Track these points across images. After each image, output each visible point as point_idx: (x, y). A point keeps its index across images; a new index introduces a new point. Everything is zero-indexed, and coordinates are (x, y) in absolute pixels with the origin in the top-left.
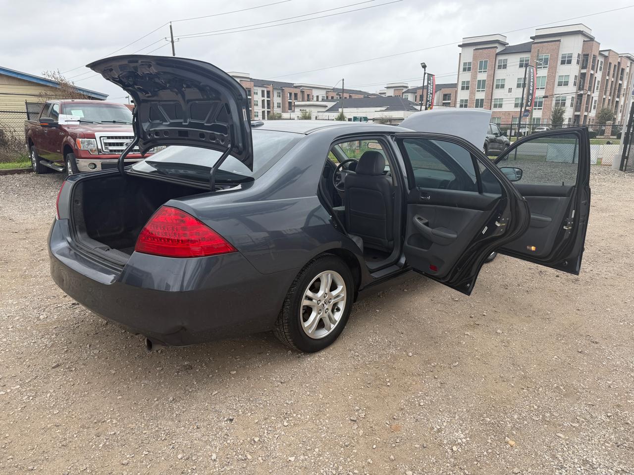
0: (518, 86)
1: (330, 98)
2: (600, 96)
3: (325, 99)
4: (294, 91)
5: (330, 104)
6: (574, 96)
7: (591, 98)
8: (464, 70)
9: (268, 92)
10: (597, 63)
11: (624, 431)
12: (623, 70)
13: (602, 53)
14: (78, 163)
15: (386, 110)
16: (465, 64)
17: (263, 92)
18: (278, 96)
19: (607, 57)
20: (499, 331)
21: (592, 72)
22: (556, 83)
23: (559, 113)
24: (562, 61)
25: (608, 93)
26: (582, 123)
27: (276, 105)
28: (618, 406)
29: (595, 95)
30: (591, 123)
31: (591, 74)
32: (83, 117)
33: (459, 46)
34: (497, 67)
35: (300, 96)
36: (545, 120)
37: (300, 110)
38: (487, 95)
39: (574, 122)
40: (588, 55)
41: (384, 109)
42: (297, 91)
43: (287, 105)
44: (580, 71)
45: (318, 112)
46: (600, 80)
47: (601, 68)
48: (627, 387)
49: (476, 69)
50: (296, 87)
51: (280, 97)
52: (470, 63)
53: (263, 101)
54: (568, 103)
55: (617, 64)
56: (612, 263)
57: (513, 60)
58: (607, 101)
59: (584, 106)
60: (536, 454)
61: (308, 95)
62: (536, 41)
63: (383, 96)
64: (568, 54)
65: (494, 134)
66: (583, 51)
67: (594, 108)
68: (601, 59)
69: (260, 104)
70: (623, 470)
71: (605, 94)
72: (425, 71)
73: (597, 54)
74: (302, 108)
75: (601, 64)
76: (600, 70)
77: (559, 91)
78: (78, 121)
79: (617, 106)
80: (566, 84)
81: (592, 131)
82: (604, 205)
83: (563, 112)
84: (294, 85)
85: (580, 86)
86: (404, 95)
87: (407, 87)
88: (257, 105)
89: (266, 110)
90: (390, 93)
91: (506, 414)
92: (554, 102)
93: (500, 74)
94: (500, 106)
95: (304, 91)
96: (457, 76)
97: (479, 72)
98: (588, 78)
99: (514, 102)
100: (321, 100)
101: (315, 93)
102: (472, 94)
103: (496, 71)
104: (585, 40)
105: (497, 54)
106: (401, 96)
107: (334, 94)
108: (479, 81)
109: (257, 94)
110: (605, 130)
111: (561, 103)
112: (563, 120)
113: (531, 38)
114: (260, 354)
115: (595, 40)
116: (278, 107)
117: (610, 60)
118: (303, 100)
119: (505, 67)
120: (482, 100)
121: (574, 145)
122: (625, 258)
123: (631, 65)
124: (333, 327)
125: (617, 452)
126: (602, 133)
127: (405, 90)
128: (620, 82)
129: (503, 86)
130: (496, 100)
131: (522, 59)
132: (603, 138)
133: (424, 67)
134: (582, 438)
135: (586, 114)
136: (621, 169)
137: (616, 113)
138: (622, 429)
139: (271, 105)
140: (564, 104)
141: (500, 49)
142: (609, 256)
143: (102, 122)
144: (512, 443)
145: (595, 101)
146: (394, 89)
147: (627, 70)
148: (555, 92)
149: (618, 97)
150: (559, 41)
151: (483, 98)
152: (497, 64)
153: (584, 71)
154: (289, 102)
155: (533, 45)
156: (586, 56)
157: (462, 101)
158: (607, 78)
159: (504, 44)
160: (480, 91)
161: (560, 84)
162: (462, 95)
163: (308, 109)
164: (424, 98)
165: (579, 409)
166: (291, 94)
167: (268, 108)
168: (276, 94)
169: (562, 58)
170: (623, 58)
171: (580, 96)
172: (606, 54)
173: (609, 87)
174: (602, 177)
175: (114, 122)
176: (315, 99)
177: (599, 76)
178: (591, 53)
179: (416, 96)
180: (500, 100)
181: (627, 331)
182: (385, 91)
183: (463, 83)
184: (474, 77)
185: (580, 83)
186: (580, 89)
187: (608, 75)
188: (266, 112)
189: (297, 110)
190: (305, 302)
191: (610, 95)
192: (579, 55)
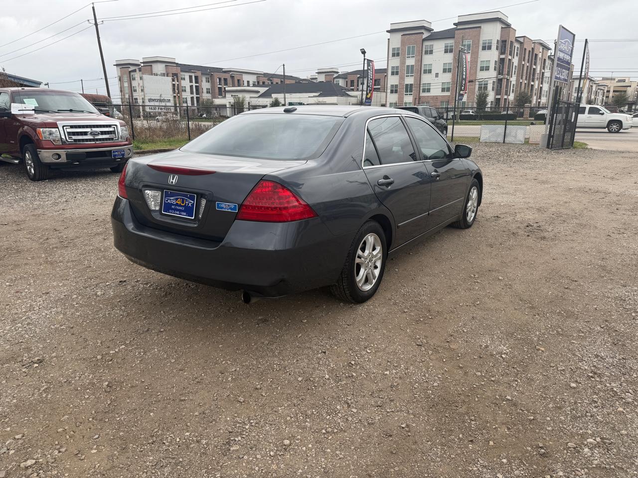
0: (445, 71)
1: (261, 83)
2: (517, 80)
3: (256, 84)
4: (223, 76)
5: (262, 90)
6: (495, 80)
7: (510, 82)
8: (394, 55)
9: (196, 78)
10: (513, 48)
11: (616, 335)
12: (536, 55)
13: (517, 39)
14: (39, 154)
15: (319, 96)
16: (394, 49)
17: (190, 77)
18: (206, 82)
19: (522, 43)
20: (500, 278)
21: (510, 57)
22: (479, 68)
23: (483, 96)
24: (483, 47)
25: (524, 77)
26: (503, 106)
27: (205, 91)
28: (606, 321)
29: (513, 79)
30: (510, 106)
31: (509, 59)
32: (37, 106)
33: (388, 31)
34: (424, 53)
35: (229, 81)
36: (470, 104)
37: (232, 96)
38: (415, 79)
39: (496, 105)
40: (506, 41)
41: (317, 94)
42: (227, 76)
43: (217, 90)
44: (499, 56)
45: (251, 97)
46: (517, 65)
47: (517, 53)
48: (608, 309)
49: (405, 54)
50: (225, 72)
51: (209, 82)
52: (398, 49)
53: (191, 87)
54: (490, 87)
55: (531, 50)
56: (566, 224)
57: (439, 46)
58: (523, 85)
59: (504, 90)
60: (561, 354)
61: (238, 80)
62: (459, 27)
63: (315, 81)
64: (488, 40)
65: (434, 117)
66: (501, 37)
67: (513, 92)
68: (517, 45)
69: (188, 89)
70: (623, 358)
71: (522, 78)
72: (364, 56)
73: (514, 41)
74: (234, 94)
75: (518, 50)
76: (517, 55)
77: (481, 75)
78: (33, 110)
79: (532, 89)
80: (487, 69)
81: (512, 113)
82: (544, 179)
83: (487, 95)
84: (223, 70)
85: (499, 71)
86: (335, 80)
87: (337, 72)
88: (185, 91)
89: (195, 96)
90: (322, 78)
91: (530, 332)
92: (477, 87)
93: (427, 59)
94: (429, 90)
95: (233, 76)
96: (387, 61)
97: (408, 57)
98: (507, 62)
99: (441, 87)
100: (252, 85)
101: (246, 78)
102: (402, 79)
103: (423, 57)
104: (503, 27)
105: (424, 40)
106: (332, 81)
107: (265, 80)
108: (408, 66)
109: (184, 79)
110: (523, 112)
111: (483, 87)
112: (487, 104)
113: (454, 24)
114: (318, 307)
115: (512, 26)
116: (207, 92)
117: (525, 46)
118: (233, 86)
119: (431, 52)
120: (411, 85)
121: (504, 126)
122: (575, 220)
123: (543, 51)
124: (374, 281)
125: (615, 348)
126: (522, 115)
127: (336, 75)
128: (534, 67)
129: (430, 71)
130: (425, 85)
131: (447, 45)
132: (522, 120)
133: (364, 52)
134: (589, 342)
135: (506, 97)
136: (548, 147)
137: (531, 96)
138: (614, 334)
139: (200, 91)
140: (486, 88)
141: (426, 35)
142: (562, 218)
143: (58, 110)
144: (543, 349)
145: (514, 85)
146: (325, 74)
147: (540, 55)
148: (478, 77)
149: (533, 81)
150: (480, 27)
151: (412, 83)
152: (424, 50)
153: (503, 56)
154: (219, 87)
155: (456, 31)
156: (504, 42)
157: (392, 86)
158: (523, 63)
159: (429, 30)
160: (409, 76)
161: (482, 69)
162: (393, 80)
163: (240, 95)
164: (355, 84)
165: (579, 325)
166: (220, 79)
167: (197, 94)
168: (204, 79)
169: (483, 44)
170: (536, 44)
171: (500, 81)
172: (521, 40)
173: (525, 71)
174: (534, 154)
175: (71, 111)
176: (246, 84)
177: (515, 61)
178: (508, 39)
179: (347, 81)
180: (428, 85)
181: (595, 271)
182: (317, 76)
183: (393, 68)
184: (403, 62)
185: (500, 68)
186: (499, 73)
187: (524, 60)
188: (195, 97)
189: (228, 95)
190: (357, 260)
191: (526, 79)
192: (498, 41)
